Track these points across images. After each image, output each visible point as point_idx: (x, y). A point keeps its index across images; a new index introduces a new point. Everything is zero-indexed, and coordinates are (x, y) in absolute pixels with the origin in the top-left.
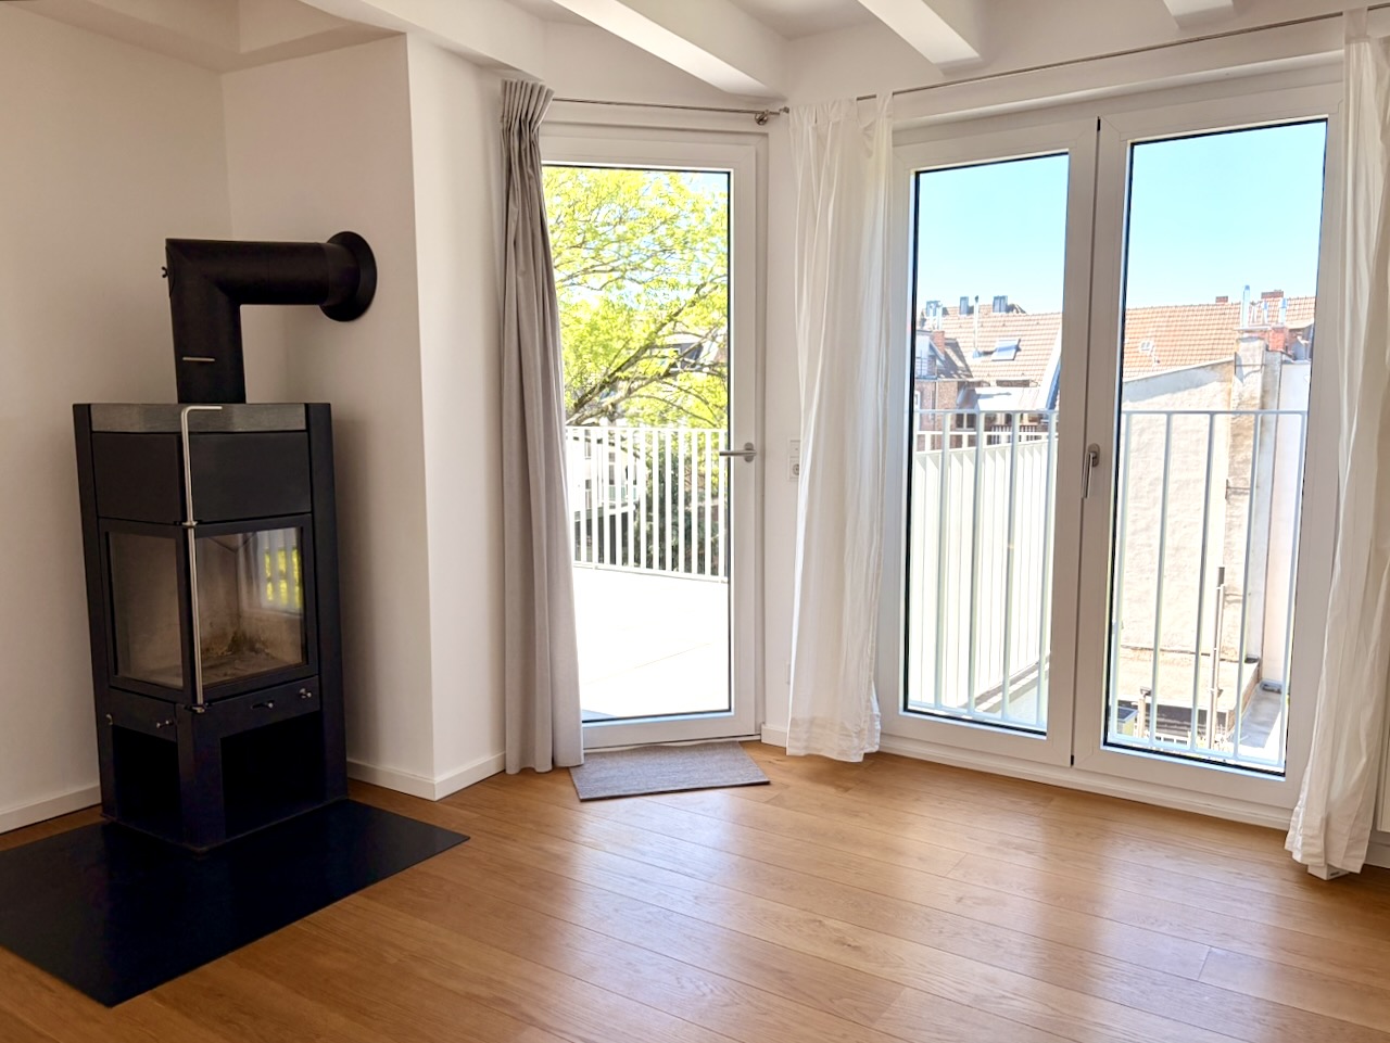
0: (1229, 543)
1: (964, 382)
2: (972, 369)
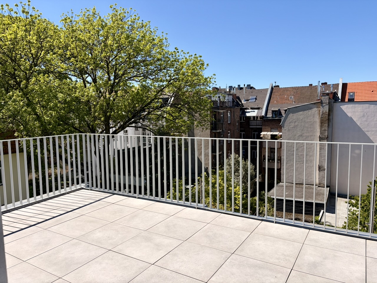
0: (321, 153)
1: (242, 108)
2: (244, 105)
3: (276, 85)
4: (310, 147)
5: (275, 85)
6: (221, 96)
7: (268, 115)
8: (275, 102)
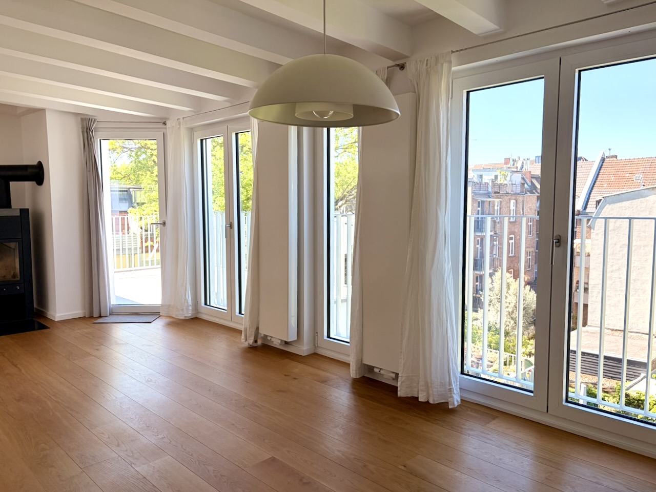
3: (611, 155)
4: (643, 266)
5: (609, 155)
6: (499, 174)
7: (590, 209)
8: (605, 185)
